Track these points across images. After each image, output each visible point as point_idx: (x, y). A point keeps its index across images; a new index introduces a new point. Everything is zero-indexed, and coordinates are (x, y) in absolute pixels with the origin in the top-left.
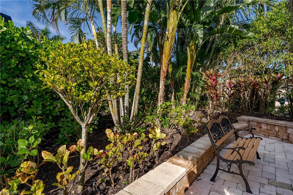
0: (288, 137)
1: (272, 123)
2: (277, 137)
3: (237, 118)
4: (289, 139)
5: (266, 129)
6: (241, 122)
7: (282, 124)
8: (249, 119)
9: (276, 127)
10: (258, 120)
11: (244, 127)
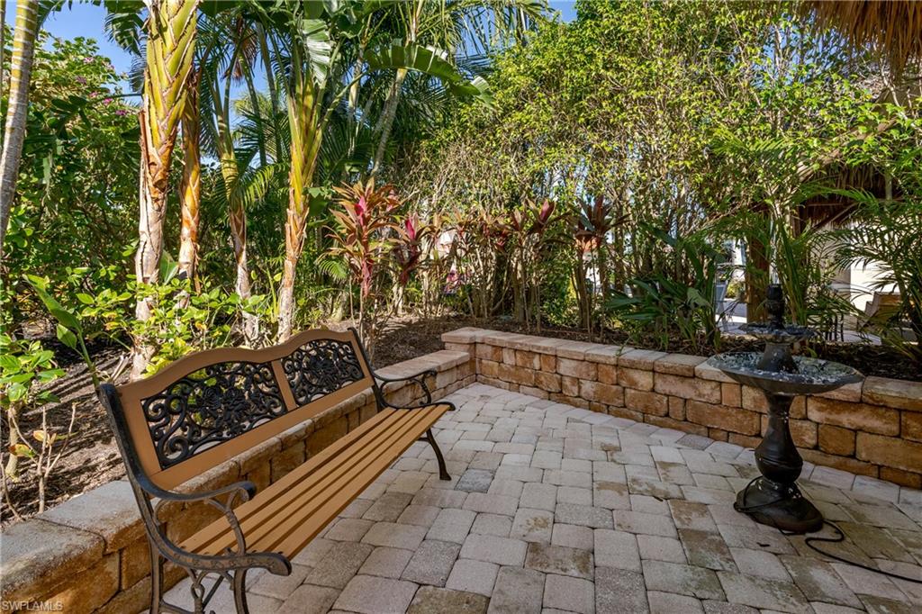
0: (561, 384)
1: (526, 345)
2: (537, 387)
3: (443, 335)
4: (564, 392)
5: (512, 366)
6: (453, 346)
7: (545, 349)
8: (475, 337)
9: (533, 358)
10: (494, 339)
11: (454, 364)
